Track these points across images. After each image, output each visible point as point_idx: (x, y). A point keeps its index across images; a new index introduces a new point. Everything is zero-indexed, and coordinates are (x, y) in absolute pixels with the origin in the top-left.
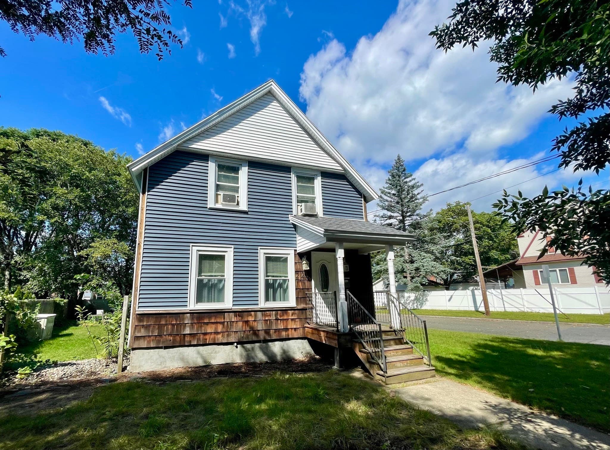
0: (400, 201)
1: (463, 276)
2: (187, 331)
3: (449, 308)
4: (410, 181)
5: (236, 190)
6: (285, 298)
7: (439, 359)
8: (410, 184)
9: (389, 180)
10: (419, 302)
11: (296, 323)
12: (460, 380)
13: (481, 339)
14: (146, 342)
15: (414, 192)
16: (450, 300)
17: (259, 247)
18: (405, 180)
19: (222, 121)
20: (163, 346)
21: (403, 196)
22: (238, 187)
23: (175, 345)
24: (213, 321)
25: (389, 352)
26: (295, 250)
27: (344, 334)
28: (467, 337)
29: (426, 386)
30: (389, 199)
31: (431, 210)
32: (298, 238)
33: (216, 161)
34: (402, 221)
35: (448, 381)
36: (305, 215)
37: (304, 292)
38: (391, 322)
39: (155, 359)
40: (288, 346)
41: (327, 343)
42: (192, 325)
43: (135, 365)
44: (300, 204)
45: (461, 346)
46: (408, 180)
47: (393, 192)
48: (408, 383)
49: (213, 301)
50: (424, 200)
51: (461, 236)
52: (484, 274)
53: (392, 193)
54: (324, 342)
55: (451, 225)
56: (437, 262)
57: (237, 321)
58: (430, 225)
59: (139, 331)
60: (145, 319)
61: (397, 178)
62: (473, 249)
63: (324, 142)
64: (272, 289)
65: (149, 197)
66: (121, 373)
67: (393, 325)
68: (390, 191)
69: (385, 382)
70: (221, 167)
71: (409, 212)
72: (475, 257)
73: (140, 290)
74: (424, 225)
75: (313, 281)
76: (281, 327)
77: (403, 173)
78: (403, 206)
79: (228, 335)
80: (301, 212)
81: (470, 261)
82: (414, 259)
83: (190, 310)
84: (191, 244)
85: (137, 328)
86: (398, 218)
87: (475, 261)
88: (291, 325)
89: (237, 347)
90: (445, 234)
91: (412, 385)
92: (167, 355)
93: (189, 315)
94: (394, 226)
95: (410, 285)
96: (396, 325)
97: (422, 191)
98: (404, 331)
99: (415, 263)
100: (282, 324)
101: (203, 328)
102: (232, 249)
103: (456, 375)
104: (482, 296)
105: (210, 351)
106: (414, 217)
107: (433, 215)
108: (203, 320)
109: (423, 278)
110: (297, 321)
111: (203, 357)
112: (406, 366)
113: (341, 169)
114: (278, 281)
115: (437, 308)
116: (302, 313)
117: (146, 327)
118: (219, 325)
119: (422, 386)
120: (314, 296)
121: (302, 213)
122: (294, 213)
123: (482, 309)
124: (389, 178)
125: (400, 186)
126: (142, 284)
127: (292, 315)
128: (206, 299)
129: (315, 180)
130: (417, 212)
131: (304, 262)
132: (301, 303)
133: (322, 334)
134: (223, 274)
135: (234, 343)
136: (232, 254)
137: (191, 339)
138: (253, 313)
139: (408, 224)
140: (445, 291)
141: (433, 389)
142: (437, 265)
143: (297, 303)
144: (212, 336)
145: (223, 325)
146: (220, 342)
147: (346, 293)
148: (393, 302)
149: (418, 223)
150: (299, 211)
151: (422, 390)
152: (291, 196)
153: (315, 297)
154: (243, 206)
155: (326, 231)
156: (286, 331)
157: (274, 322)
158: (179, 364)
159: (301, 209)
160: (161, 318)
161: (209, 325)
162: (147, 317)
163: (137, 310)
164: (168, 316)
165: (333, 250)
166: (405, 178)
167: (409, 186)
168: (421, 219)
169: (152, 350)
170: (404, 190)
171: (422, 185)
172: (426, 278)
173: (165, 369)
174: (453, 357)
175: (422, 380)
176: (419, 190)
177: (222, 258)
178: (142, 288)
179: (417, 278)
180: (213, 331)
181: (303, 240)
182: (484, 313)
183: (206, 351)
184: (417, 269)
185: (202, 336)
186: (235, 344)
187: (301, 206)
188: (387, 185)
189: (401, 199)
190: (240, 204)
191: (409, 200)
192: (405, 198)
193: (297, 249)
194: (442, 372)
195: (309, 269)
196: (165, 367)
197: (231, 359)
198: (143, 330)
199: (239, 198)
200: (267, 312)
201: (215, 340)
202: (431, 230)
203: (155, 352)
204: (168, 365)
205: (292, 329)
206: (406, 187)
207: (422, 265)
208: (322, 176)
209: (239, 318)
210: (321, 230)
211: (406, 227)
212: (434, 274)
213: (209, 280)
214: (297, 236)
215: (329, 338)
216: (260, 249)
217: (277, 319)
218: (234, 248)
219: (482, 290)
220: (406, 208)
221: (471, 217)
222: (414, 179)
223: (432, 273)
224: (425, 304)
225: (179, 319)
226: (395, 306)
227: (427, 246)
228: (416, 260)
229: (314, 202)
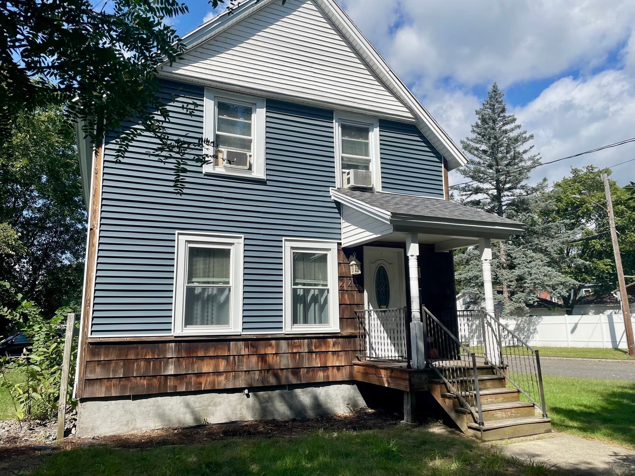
0: (494, 163)
1: (596, 292)
2: (171, 370)
3: (571, 345)
4: (512, 130)
5: (247, 144)
6: (322, 319)
7: (557, 410)
8: (512, 135)
9: (477, 126)
10: (523, 334)
11: (340, 358)
12: (585, 434)
13: (619, 387)
14: (104, 389)
15: (517, 150)
16: (573, 331)
17: (284, 238)
18: (504, 128)
19: (225, 31)
20: (131, 394)
21: (500, 155)
22: (250, 141)
23: (150, 393)
24: (211, 354)
25: (486, 397)
26: (339, 244)
27: (418, 371)
28: (597, 385)
29: (539, 442)
30: (477, 160)
31: (545, 180)
32: (344, 224)
33: (215, 97)
34: (497, 198)
35: (568, 436)
36: (354, 189)
37: (352, 310)
38: (486, 354)
39: (117, 415)
40: (327, 395)
41: (392, 386)
42: (178, 361)
43: (85, 426)
44: (347, 171)
45: (587, 396)
46: (508, 127)
47: (484, 147)
48: (513, 439)
49: (209, 322)
50: (534, 162)
51: (591, 226)
52: (627, 288)
53: (481, 149)
54: (386, 386)
55: (578, 207)
56: (553, 267)
57: (249, 355)
58: (543, 205)
59: (93, 371)
60: (103, 351)
61: (491, 124)
62: (611, 247)
63: (385, 73)
64: (302, 305)
65: (108, 152)
66: (63, 439)
67: (489, 359)
68: (478, 146)
69: (480, 439)
70: (222, 108)
71: (509, 182)
72: (614, 261)
73: (94, 304)
74: (532, 206)
75: (365, 292)
76: (317, 364)
77: (502, 115)
78: (499, 171)
79: (235, 377)
80: (349, 182)
81: (607, 267)
82: (516, 261)
83: (175, 337)
84: (177, 232)
85: (89, 365)
86: (490, 192)
87: (614, 268)
88: (332, 361)
89: (248, 396)
90: (567, 221)
91: (519, 442)
92: (137, 409)
93: (173, 344)
94: (484, 205)
95: (509, 306)
96: (495, 360)
97: (531, 148)
98: (506, 368)
99: (517, 268)
100: (318, 359)
101: (196, 366)
102: (242, 241)
103: (580, 429)
104: (623, 324)
105: (206, 403)
106: (517, 191)
107: (549, 189)
108: (196, 352)
109: (529, 293)
110: (342, 356)
111: (193, 412)
112: (510, 417)
113: (410, 115)
114: (312, 292)
115: (553, 345)
116: (349, 343)
117: (104, 364)
118: (220, 360)
119: (534, 442)
120: (367, 316)
121: (349, 185)
122: (338, 185)
123: (623, 345)
124: (477, 123)
125: (495, 138)
126: (98, 294)
127: (334, 345)
128: (199, 320)
129: (370, 133)
130: (523, 183)
131: (353, 262)
132: (347, 326)
133: (383, 373)
134: (226, 280)
135: (245, 389)
136: (241, 248)
137: (176, 384)
138: (273, 342)
139: (506, 202)
140: (566, 315)
141: (549, 445)
142: (553, 271)
143: (341, 327)
144: (210, 378)
145: (227, 362)
146: (222, 387)
147: (421, 309)
148: (489, 324)
149: (523, 202)
150: (345, 181)
151: (534, 447)
152: (333, 157)
153: (369, 318)
154: (259, 172)
155: (394, 215)
156: (324, 371)
157: (306, 356)
158: (157, 424)
159: (349, 179)
160: (129, 349)
161: (205, 361)
162: (105, 349)
163: (89, 336)
164: (140, 346)
165: (403, 246)
166: (504, 125)
167: (510, 139)
168: (528, 194)
169: (113, 402)
170: (501, 145)
171: (532, 137)
172: (534, 294)
173: (135, 432)
174: (576, 408)
175: (533, 436)
176: (526, 146)
177: (225, 254)
178: (98, 300)
179: (520, 294)
180: (211, 371)
181: (353, 227)
182: (626, 353)
183: (200, 403)
184: (520, 279)
185: (193, 379)
186: (246, 391)
187: (348, 174)
188: (474, 136)
189: (496, 159)
190: (254, 168)
191: (510, 162)
192: (502, 158)
193: (343, 241)
194: (561, 426)
195: (360, 273)
196: (133, 429)
197: (239, 416)
198: (98, 369)
199: (252, 158)
200: (296, 341)
201: (214, 385)
202: (545, 213)
203: (119, 404)
204: (138, 425)
205: (333, 367)
206: (505, 139)
207: (529, 272)
208: (380, 127)
209: (252, 350)
210: (387, 214)
211: (504, 208)
212: (548, 288)
213: (204, 289)
214: (342, 221)
215: (395, 378)
216: (286, 240)
217: (310, 352)
218: (245, 239)
219: (624, 314)
220: (504, 176)
221: (610, 194)
222: (519, 127)
223: (543, 286)
224: (533, 337)
225: (157, 350)
226: (492, 330)
227: (536, 241)
228: (519, 264)
229: (367, 168)
